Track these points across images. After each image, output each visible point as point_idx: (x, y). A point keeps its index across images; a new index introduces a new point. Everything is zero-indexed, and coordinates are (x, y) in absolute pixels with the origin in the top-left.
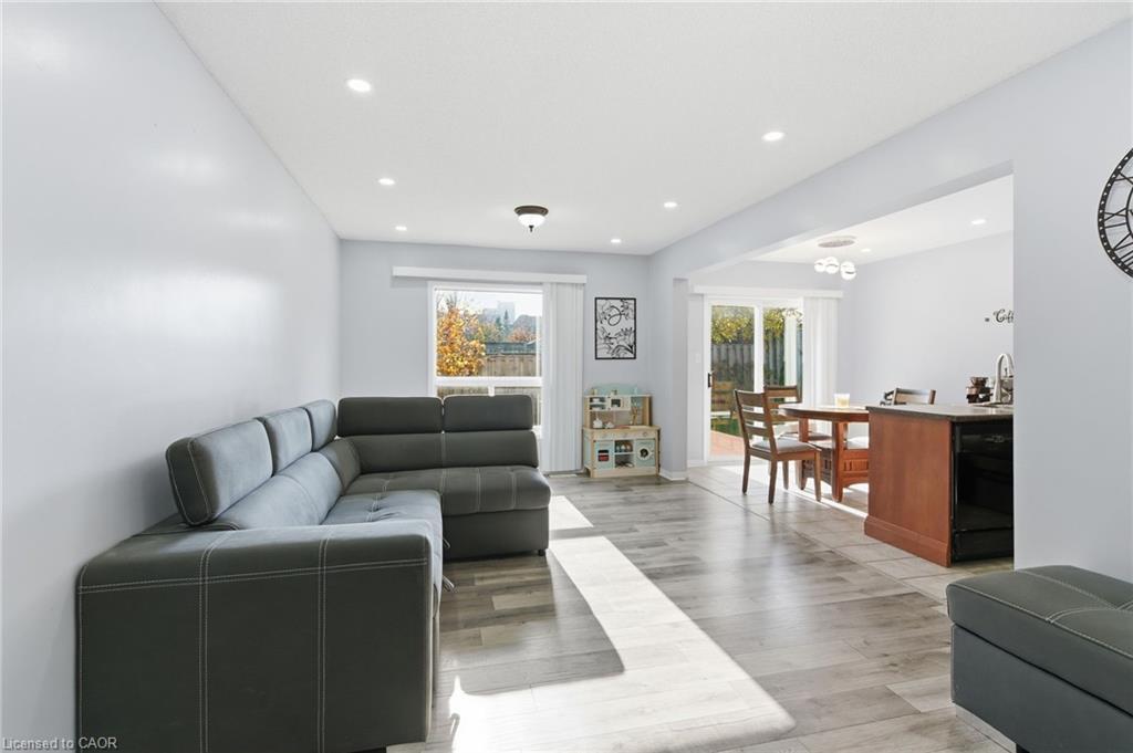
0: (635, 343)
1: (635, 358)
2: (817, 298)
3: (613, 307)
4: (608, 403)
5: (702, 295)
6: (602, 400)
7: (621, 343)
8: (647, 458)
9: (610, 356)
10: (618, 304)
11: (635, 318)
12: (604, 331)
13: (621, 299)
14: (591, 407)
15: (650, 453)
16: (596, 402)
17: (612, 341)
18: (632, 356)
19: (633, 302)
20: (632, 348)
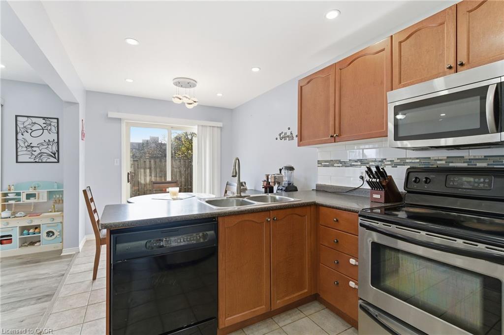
0: (58, 151)
1: (58, 162)
2: (206, 126)
3: (35, 123)
4: (23, 197)
5: (120, 119)
6: (18, 194)
7: (43, 151)
8: (53, 237)
9: (32, 160)
10: (41, 121)
11: (58, 133)
12: (25, 141)
13: (44, 118)
14: (6, 200)
15: (56, 234)
16: (11, 196)
17: (34, 149)
18: (56, 161)
19: (56, 121)
20: (56, 155)
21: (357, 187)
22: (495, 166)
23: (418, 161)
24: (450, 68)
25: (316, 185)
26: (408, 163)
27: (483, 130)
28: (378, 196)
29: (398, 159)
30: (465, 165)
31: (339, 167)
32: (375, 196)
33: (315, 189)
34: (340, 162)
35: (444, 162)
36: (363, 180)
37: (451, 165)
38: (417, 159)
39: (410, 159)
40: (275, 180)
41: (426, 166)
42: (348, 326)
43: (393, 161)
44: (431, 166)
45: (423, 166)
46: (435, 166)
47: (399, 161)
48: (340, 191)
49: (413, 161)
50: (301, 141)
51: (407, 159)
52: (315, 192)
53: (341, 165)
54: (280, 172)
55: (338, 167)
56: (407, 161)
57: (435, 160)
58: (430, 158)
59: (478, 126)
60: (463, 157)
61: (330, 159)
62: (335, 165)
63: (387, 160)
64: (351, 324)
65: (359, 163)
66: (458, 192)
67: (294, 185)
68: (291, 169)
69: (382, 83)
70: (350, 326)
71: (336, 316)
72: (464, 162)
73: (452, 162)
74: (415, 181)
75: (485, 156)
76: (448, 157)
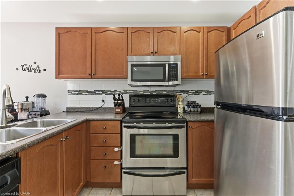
21: (100, 106)
22: (158, 94)
23: (132, 91)
24: (152, 53)
25: (66, 107)
26: (128, 92)
27: (164, 80)
28: (119, 110)
29: (123, 90)
30: (150, 93)
31: (87, 94)
32: (117, 110)
33: (65, 111)
34: (87, 91)
35: (142, 92)
36: (104, 102)
37: (145, 93)
38: (132, 90)
39: (129, 90)
40: (22, 106)
41: (135, 94)
42: (110, 190)
43: (121, 91)
44: (138, 94)
45: (134, 94)
46: (139, 94)
47: (124, 91)
48: (88, 110)
49: (130, 91)
50: (59, 75)
51: (128, 90)
52: (65, 113)
53: (88, 93)
54: (27, 100)
55: (85, 94)
56: (128, 91)
57: (139, 91)
58: (137, 90)
59: (162, 78)
60: (149, 90)
61: (79, 89)
62: (83, 93)
63: (118, 91)
64: (111, 188)
65: (101, 92)
66: (149, 105)
67: (46, 109)
68: (44, 96)
69: (122, 50)
70: (111, 189)
71: (101, 189)
72: (149, 92)
73: (145, 92)
74: (134, 101)
75: (156, 90)
76: (144, 90)
